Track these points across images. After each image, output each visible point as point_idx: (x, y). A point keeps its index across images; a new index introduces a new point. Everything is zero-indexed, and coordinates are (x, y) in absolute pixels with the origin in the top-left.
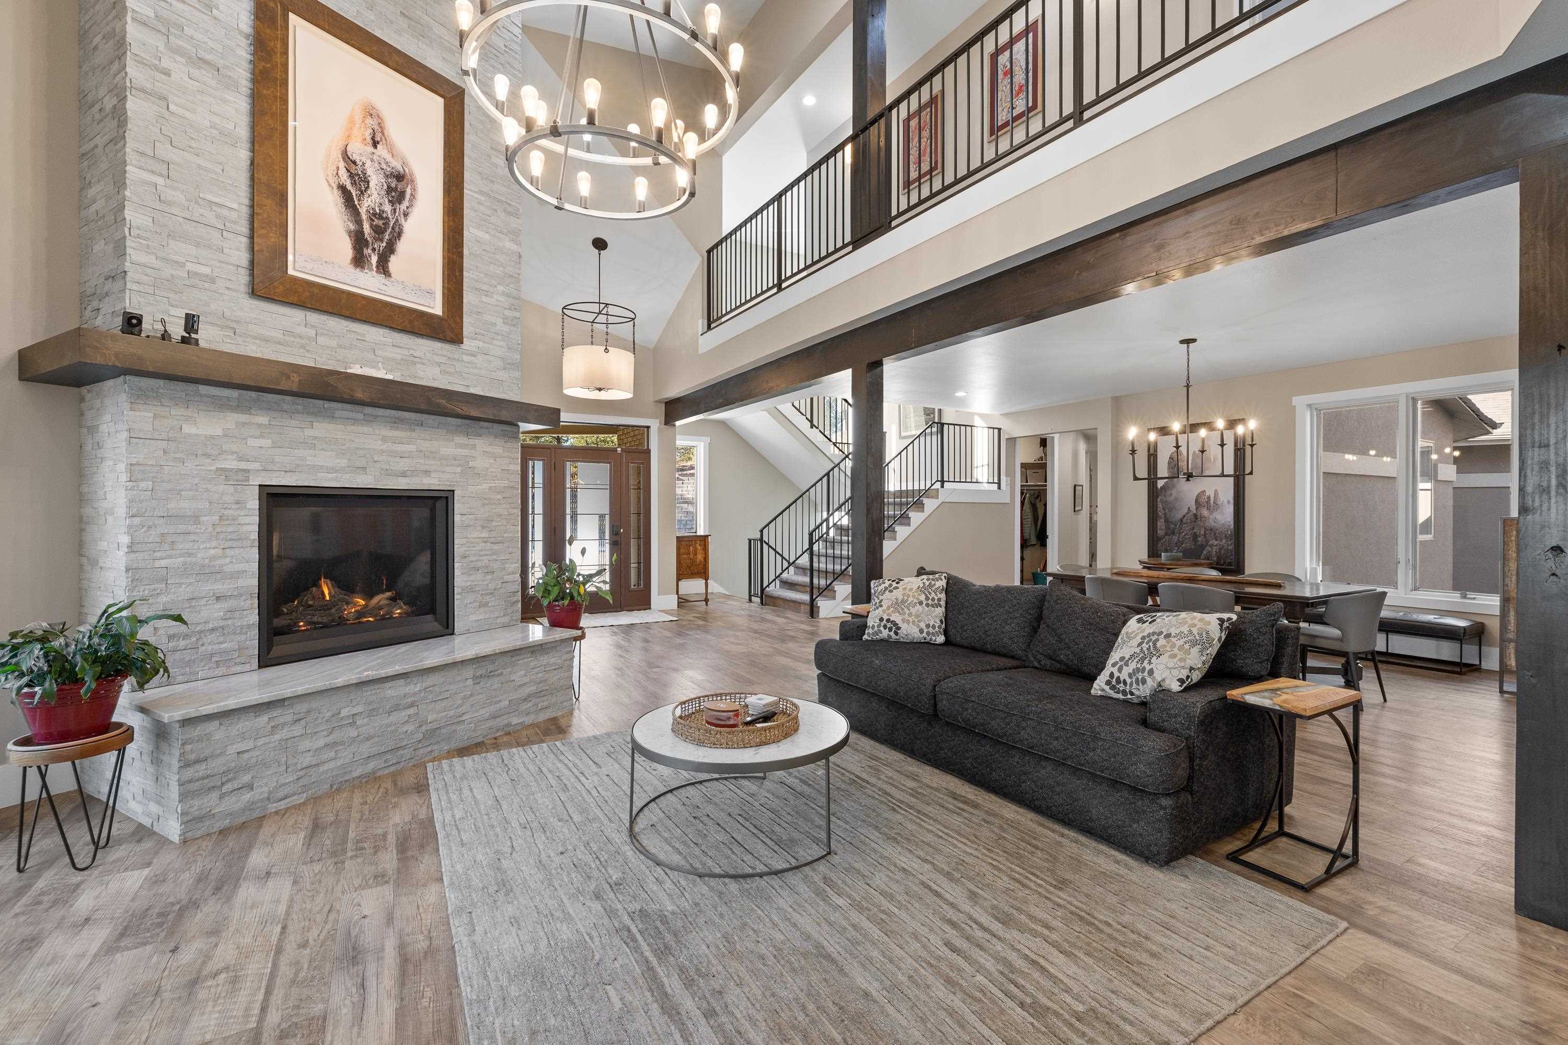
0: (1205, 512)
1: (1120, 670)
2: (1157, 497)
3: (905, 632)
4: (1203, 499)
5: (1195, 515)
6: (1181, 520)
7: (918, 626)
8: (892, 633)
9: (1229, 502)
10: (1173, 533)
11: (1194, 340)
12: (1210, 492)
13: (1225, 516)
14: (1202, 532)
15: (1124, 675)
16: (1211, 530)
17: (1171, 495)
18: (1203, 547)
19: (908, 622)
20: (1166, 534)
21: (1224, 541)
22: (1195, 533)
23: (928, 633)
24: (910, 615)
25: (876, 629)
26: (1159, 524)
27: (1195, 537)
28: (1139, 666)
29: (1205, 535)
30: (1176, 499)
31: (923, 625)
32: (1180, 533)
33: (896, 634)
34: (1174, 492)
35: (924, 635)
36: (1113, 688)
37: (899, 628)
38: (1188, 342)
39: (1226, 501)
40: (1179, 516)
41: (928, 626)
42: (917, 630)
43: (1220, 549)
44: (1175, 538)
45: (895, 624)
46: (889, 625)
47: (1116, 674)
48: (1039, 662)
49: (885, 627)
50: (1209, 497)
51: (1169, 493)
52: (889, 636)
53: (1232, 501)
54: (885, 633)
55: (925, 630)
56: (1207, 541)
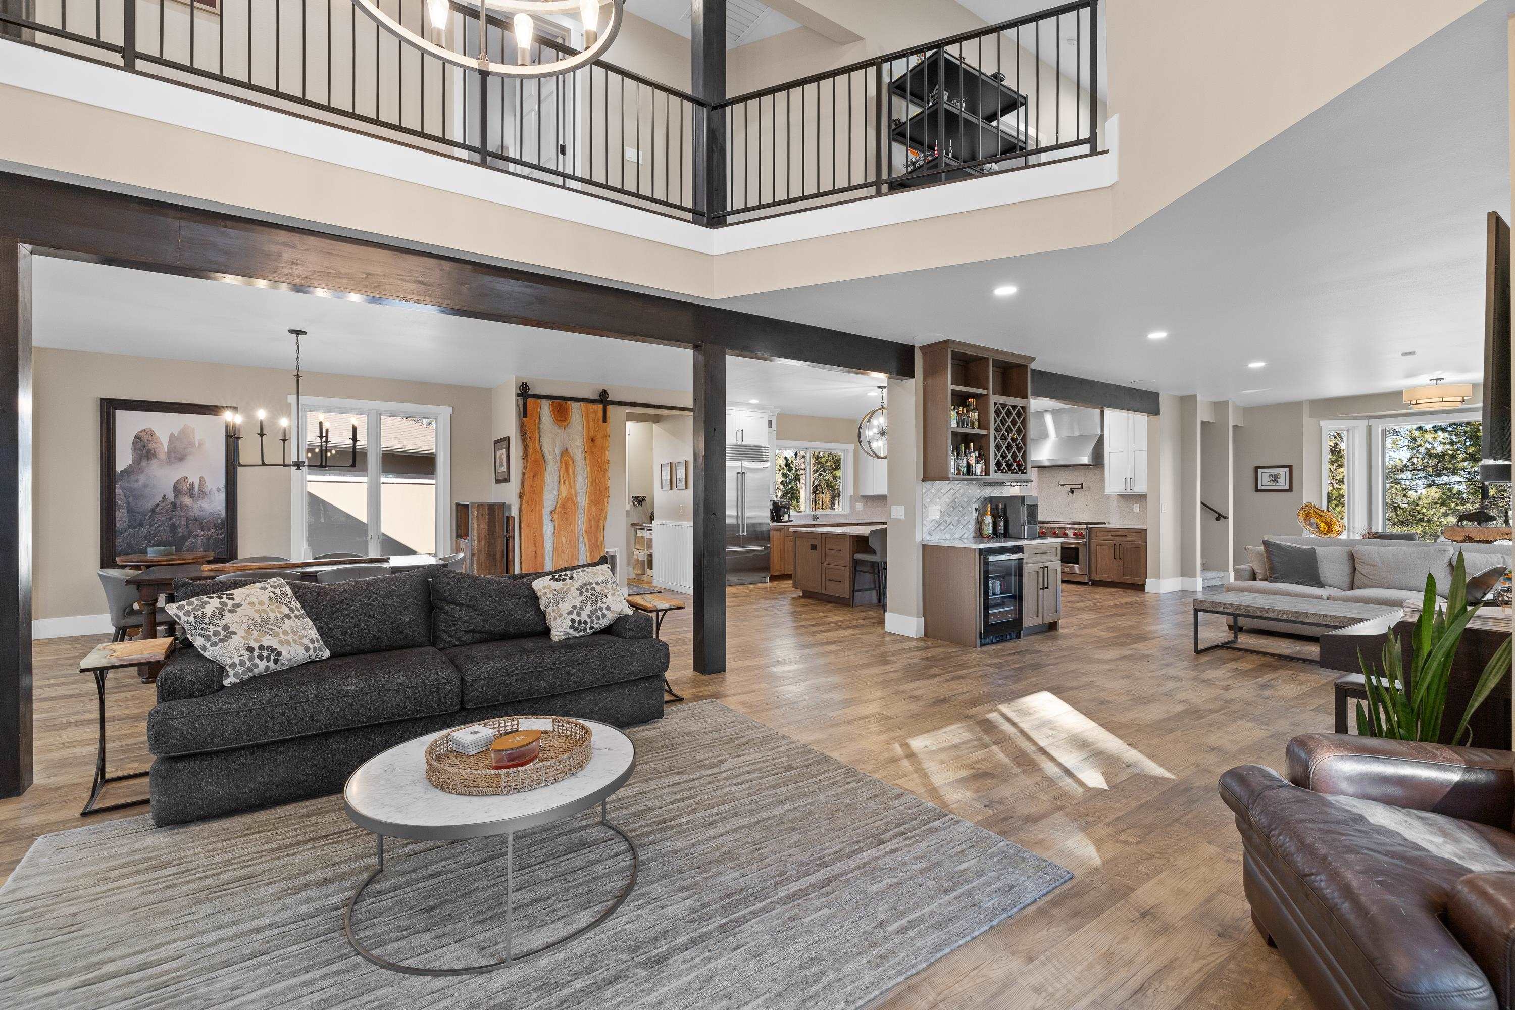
0: (187, 501)
1: (579, 614)
2: (115, 483)
3: (288, 657)
4: (184, 487)
5: (174, 505)
6: (153, 510)
7: (301, 644)
8: (271, 664)
9: (218, 490)
10: (141, 524)
11: (305, 333)
12: (194, 479)
13: (216, 504)
14: (184, 522)
15: (584, 617)
16: (196, 519)
17: (137, 481)
18: (184, 538)
19: (288, 643)
20: (130, 526)
21: (213, 530)
22: (173, 524)
23: (315, 650)
24: (285, 633)
25: (248, 664)
26: (118, 515)
27: (173, 528)
28: (594, 607)
29: (187, 526)
30: (145, 486)
31: (306, 642)
32: (151, 525)
33: (276, 661)
34: (142, 479)
35: (311, 652)
36: (576, 629)
37: (280, 654)
38: (298, 333)
39: (215, 489)
40: (151, 505)
41: (312, 641)
42: (302, 650)
43: (208, 539)
44: (144, 531)
45: (274, 650)
46: (265, 653)
47: (577, 619)
48: (459, 639)
49: (261, 657)
50: (192, 485)
51: (133, 478)
52: (267, 668)
53: (223, 489)
54: (262, 665)
55: (311, 647)
56: (190, 534)
